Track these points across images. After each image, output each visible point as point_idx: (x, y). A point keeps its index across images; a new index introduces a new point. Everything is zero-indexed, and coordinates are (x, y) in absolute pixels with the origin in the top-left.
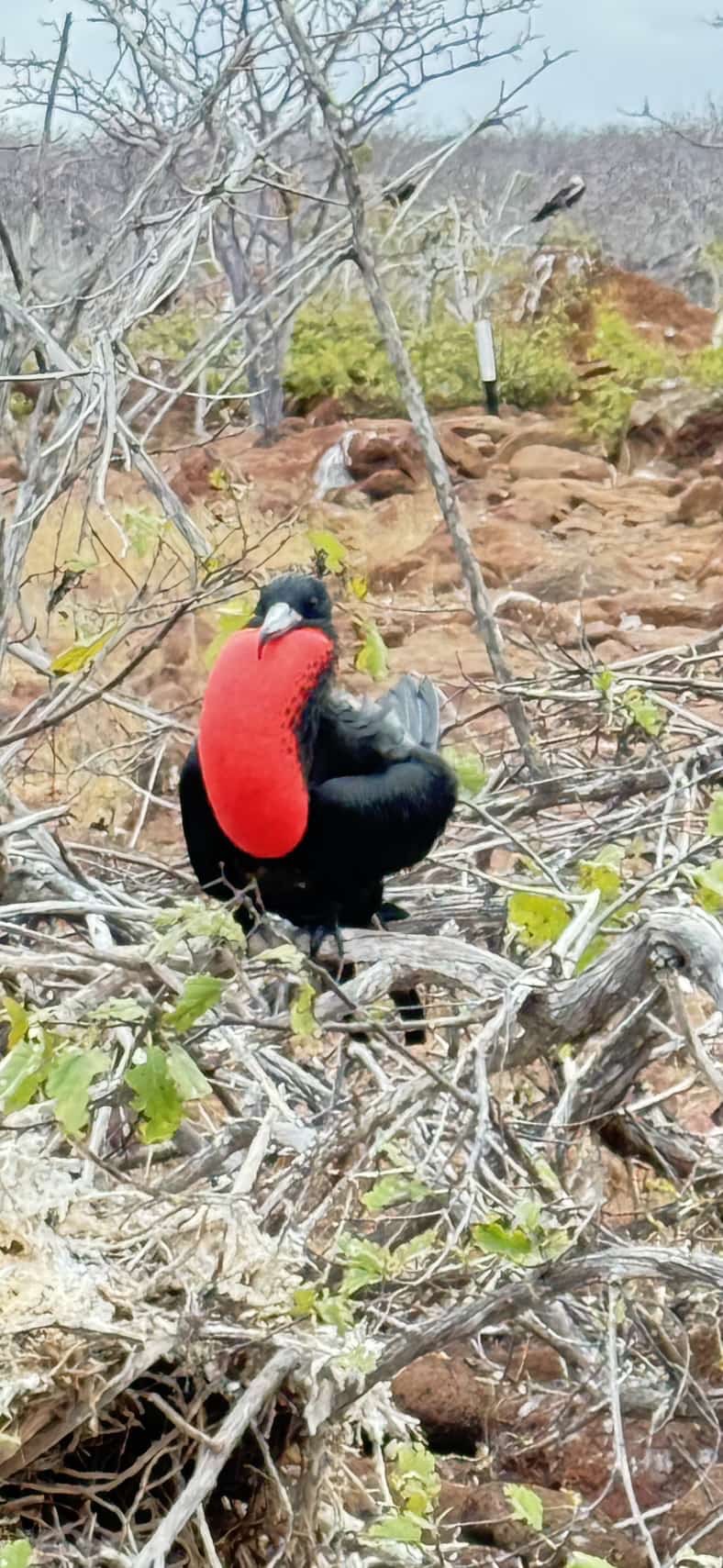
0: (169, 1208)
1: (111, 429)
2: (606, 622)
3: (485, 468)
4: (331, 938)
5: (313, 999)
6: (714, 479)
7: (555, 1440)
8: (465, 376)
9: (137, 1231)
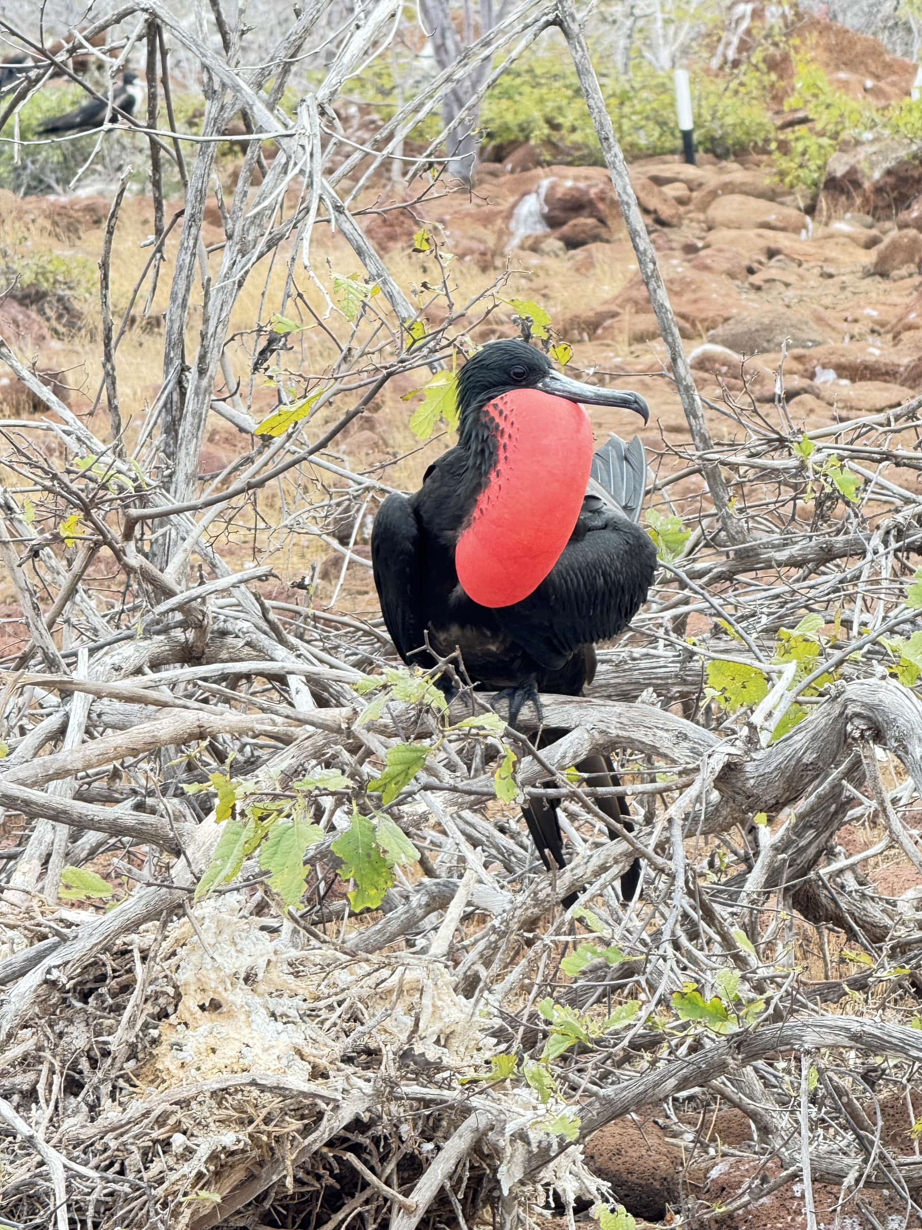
0: (366, 968)
1: (317, 191)
2: (803, 376)
3: (680, 218)
4: (530, 703)
5: (514, 764)
6: (912, 232)
7: (745, 1206)
8: (662, 124)
9: (333, 991)
